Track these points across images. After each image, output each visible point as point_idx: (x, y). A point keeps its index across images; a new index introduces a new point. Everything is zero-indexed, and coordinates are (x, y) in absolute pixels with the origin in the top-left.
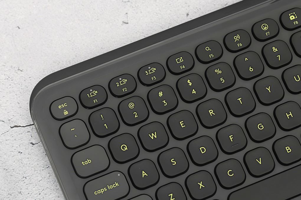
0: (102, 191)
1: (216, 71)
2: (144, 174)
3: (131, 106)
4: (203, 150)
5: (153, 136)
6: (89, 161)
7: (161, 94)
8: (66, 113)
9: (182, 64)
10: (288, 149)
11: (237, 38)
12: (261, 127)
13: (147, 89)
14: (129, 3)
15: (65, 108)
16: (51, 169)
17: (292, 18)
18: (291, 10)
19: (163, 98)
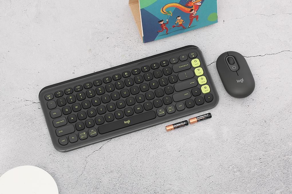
0: (58, 123)
1: (99, 89)
2: (72, 118)
3: (71, 97)
4: (92, 113)
5: (77, 107)
6: (55, 113)
7: (80, 95)
8: (50, 98)
9: (88, 86)
10: (119, 114)
11: (107, 79)
12: (111, 107)
13: (76, 93)
14: (75, 67)
15: (49, 97)
16: (44, 117)
17: (126, 74)
18: (125, 72)
19: (81, 96)
